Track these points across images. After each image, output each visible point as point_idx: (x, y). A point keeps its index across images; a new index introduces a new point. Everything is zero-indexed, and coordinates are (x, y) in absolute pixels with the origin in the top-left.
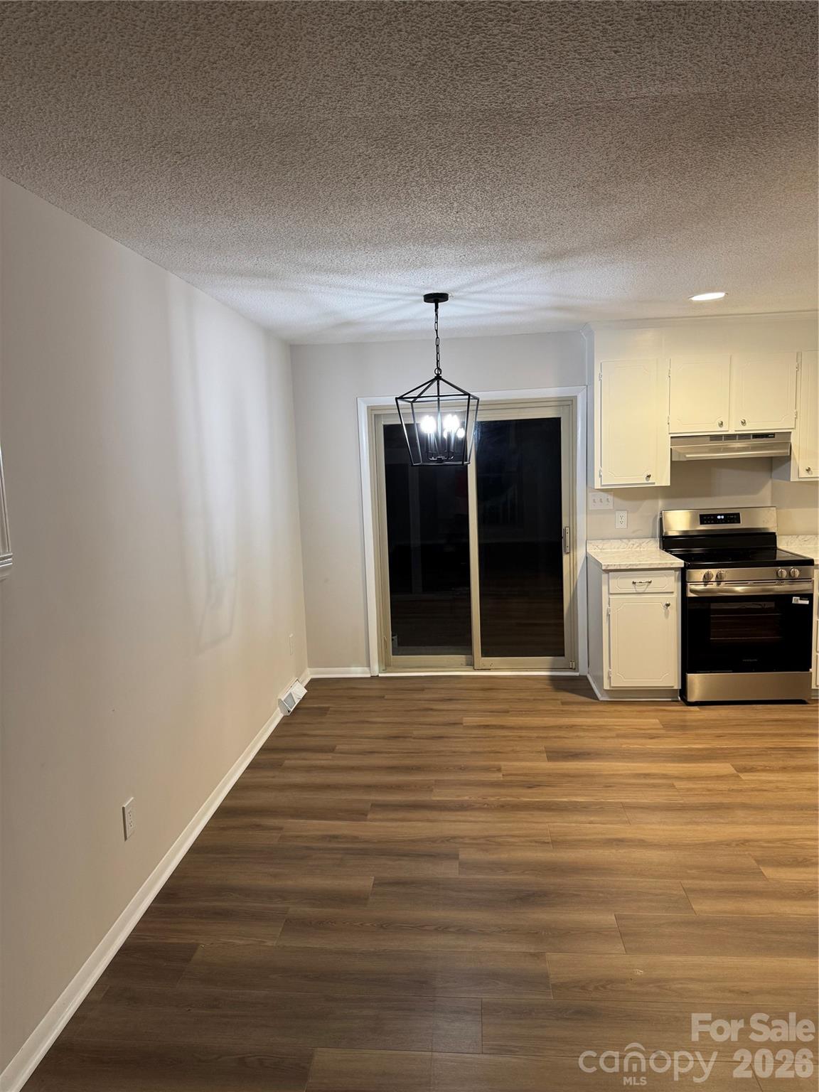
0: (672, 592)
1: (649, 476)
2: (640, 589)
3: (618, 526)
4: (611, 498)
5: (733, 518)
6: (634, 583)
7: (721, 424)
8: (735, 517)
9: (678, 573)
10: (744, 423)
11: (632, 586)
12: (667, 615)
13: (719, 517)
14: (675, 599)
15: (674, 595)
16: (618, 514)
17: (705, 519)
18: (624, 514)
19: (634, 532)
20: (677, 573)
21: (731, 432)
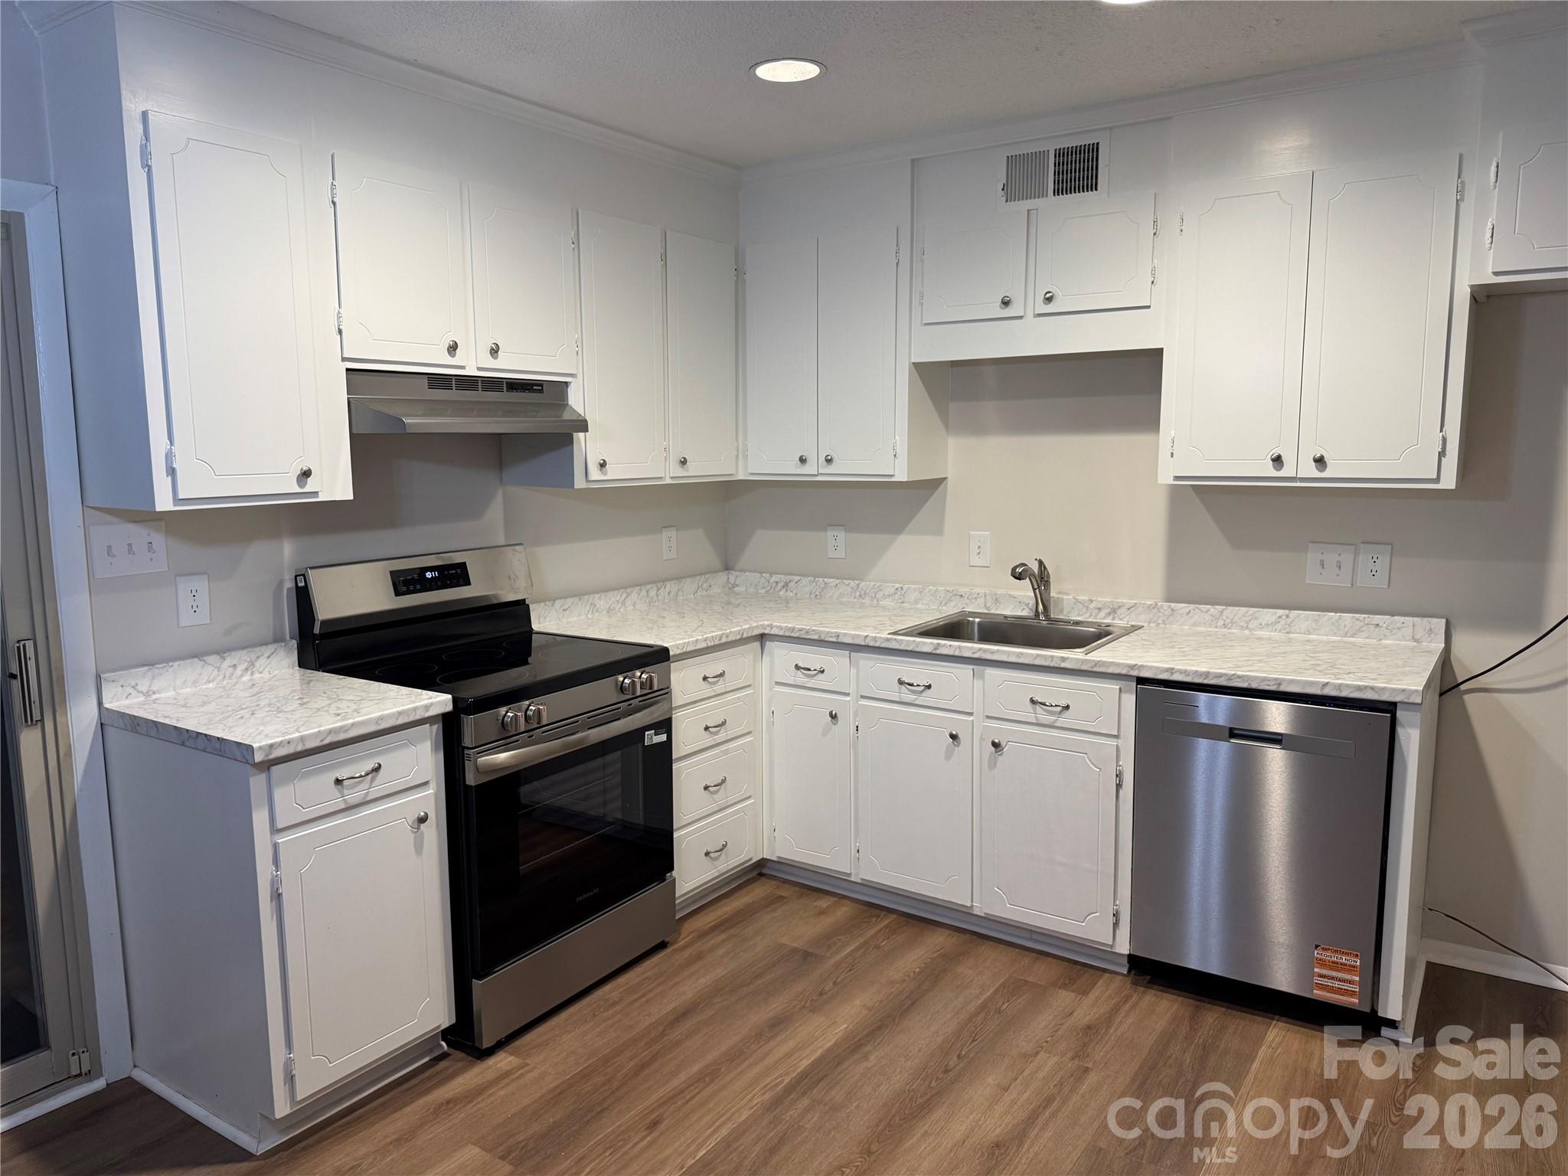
0: (426, 783)
1: (306, 474)
2: (354, 795)
3: (187, 619)
4: (159, 539)
5: (455, 574)
6: (338, 782)
7: (453, 348)
8: (459, 571)
9: (437, 728)
10: (494, 351)
11: (334, 790)
12: (419, 847)
13: (429, 575)
14: (431, 799)
15: (430, 791)
16: (185, 586)
17: (405, 582)
18: (201, 585)
19: (228, 632)
20: (435, 727)
21: (471, 371)
